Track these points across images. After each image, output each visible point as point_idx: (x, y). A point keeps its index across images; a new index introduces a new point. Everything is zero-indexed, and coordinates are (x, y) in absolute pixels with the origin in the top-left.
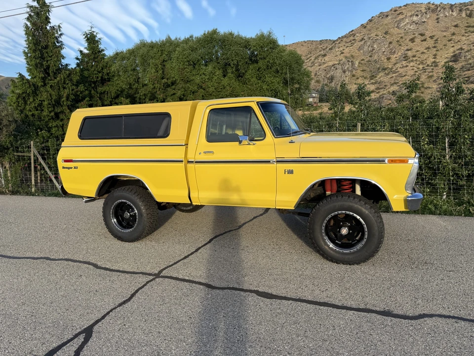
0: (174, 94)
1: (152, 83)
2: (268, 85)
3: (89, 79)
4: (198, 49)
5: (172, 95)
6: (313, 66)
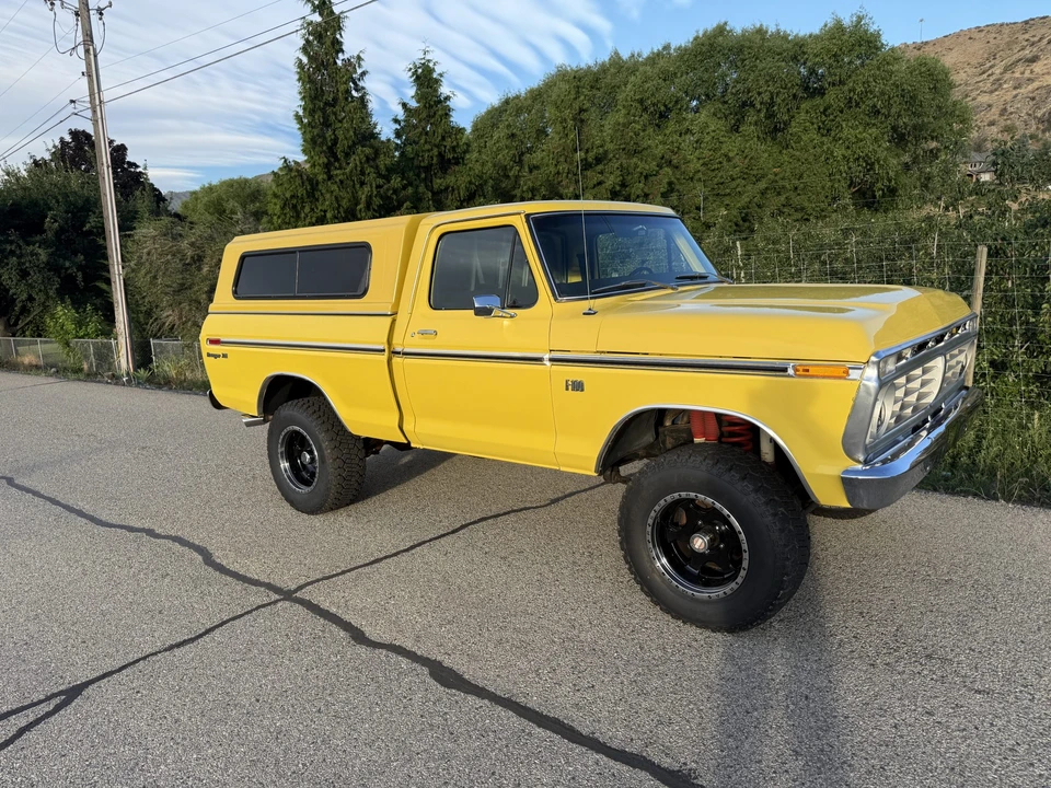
0: (600, 183)
1: (554, 162)
3: (416, 162)
4: (679, 75)
5: (595, 186)
6: (996, 90)
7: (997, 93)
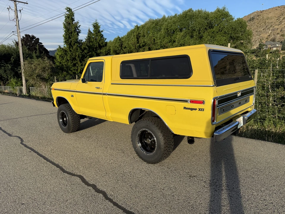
2: (218, 42)
6: (280, 24)
7: (280, 25)
